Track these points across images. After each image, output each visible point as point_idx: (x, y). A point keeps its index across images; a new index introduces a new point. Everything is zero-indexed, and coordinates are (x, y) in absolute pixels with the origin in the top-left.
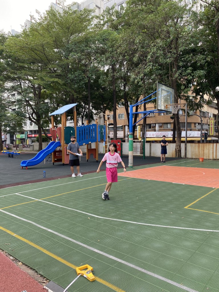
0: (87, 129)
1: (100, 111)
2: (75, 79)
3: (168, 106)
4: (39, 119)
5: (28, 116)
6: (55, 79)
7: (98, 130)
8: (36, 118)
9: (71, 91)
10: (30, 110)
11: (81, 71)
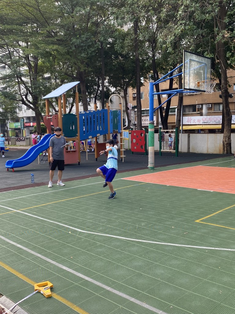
0: (94, 116)
1: (119, 88)
2: (82, 44)
3: (200, 83)
4: (36, 101)
5: (21, 98)
6: (54, 46)
7: (110, 117)
8: (31, 101)
9: (76, 62)
10: (23, 89)
11: (89, 33)
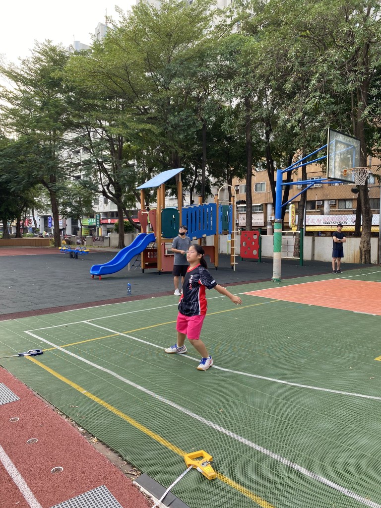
0: (200, 212)
1: (222, 179)
2: (181, 123)
3: (347, 172)
4: (119, 193)
5: (101, 189)
6: (146, 125)
7: (219, 214)
8: (114, 192)
9: (173, 145)
10: (104, 178)
11: (190, 110)
